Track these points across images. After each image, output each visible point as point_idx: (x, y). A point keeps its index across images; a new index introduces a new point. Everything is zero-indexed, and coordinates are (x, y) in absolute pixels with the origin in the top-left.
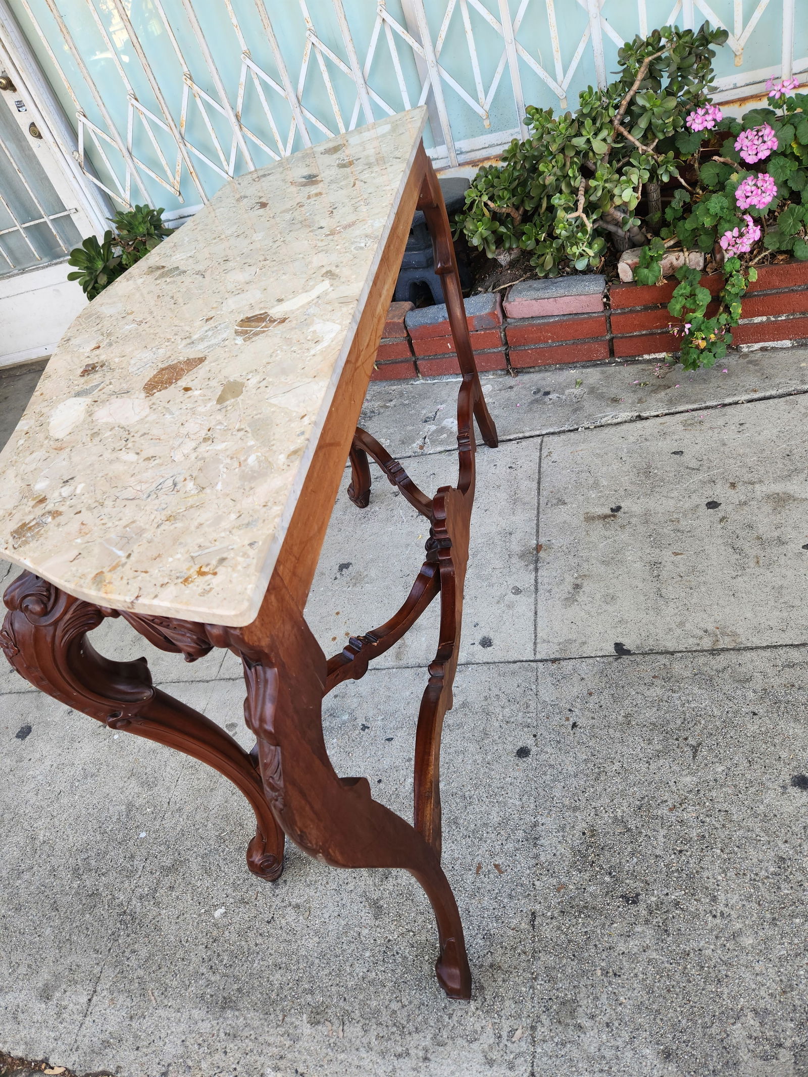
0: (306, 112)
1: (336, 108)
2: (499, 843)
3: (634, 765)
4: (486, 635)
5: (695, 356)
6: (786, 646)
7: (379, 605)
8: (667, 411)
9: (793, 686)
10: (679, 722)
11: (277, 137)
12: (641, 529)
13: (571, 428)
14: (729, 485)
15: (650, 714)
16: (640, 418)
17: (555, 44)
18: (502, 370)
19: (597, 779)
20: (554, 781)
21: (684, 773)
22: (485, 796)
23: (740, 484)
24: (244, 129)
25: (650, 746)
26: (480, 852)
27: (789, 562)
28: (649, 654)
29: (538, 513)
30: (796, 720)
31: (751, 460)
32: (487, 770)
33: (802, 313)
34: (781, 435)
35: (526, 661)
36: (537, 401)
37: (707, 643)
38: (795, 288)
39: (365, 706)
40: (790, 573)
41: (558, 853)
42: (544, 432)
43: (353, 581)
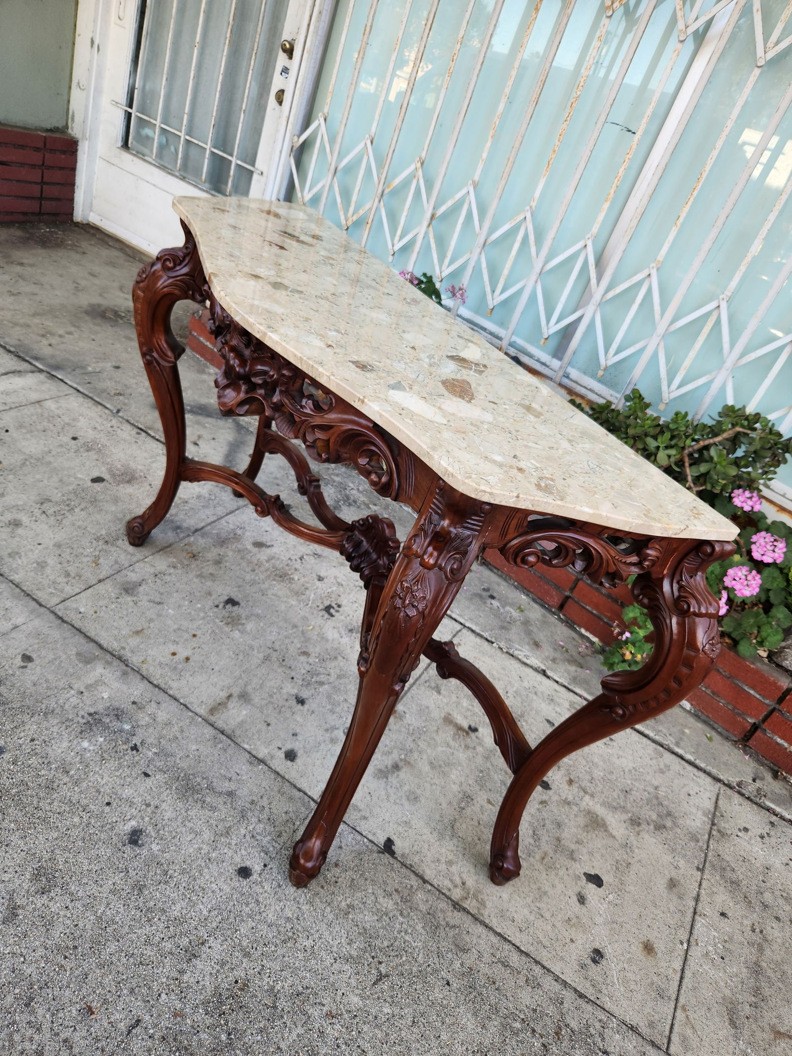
0: (483, 256)
1: (506, 272)
2: (162, 936)
3: (323, 953)
4: (296, 749)
5: (616, 661)
6: (514, 945)
7: (233, 656)
8: (566, 684)
9: (494, 983)
10: (386, 943)
11: (449, 254)
12: (479, 760)
13: (489, 639)
14: (568, 779)
15: (368, 919)
16: (544, 673)
17: (687, 363)
19: (284, 942)
20: (249, 916)
21: (357, 992)
22: (184, 885)
23: (577, 785)
24: (431, 228)
25: (348, 947)
26: (139, 931)
27: (566, 877)
28: (407, 867)
30: (475, 1014)
31: (598, 774)
32: (203, 864)
33: (713, 693)
34: (633, 772)
35: (309, 797)
36: (480, 596)
37: (457, 894)
38: (721, 670)
39: (151, 730)
40: (560, 887)
41: (202, 983)
42: (467, 624)
43: (229, 620)
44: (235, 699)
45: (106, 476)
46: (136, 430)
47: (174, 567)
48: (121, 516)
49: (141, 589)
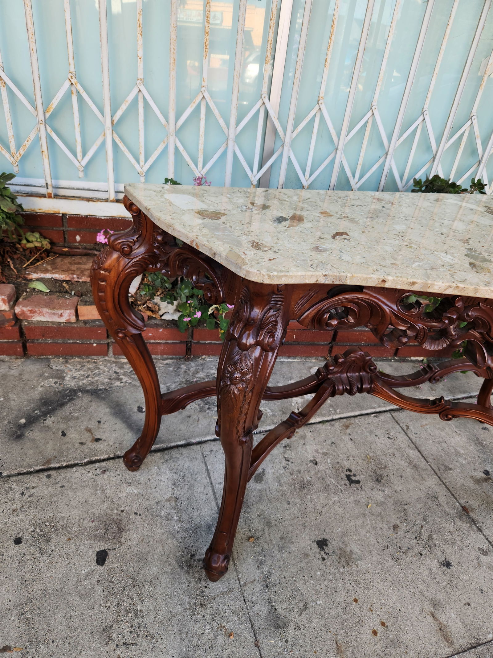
7: (387, 584)
18: (322, 357)
29: (439, 477)
43: (343, 559)
44: (437, 614)
45: (102, 546)
46: (43, 475)
47: (261, 563)
48: (167, 568)
49: (280, 611)
